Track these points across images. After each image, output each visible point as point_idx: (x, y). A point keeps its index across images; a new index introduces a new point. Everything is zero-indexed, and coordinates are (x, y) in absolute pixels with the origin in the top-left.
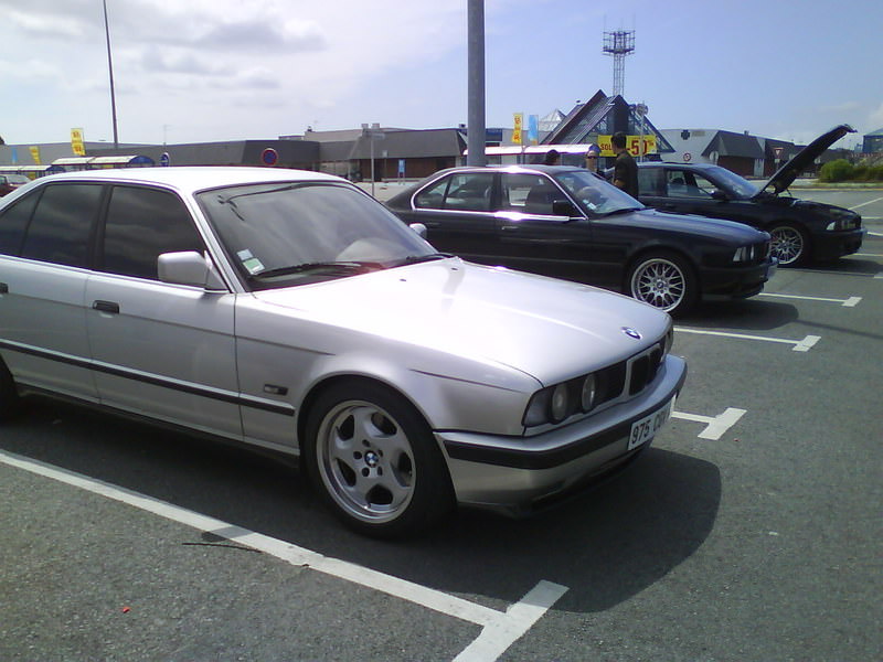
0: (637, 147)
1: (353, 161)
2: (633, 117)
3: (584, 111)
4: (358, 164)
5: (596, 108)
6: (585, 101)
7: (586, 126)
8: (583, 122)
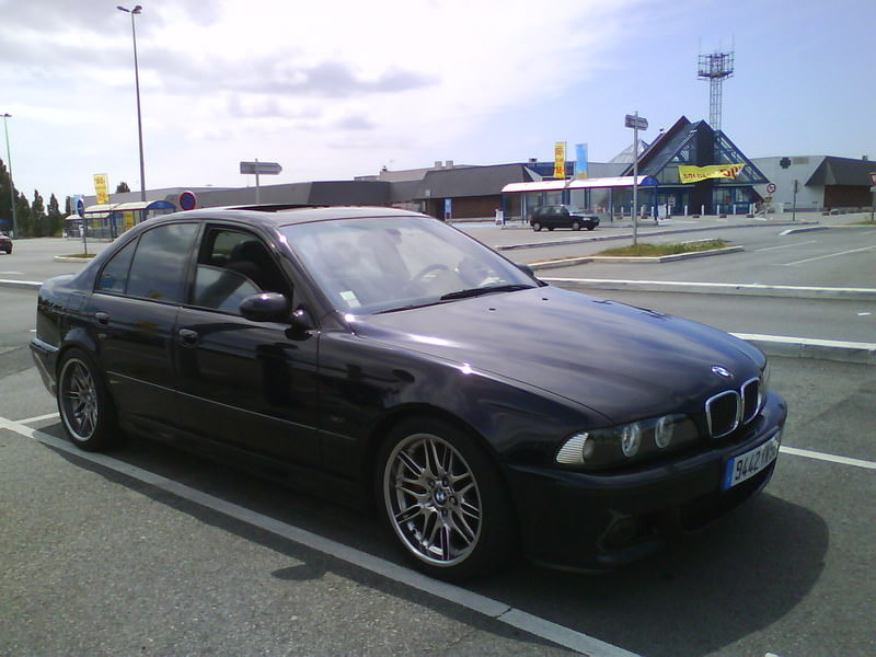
2: (719, 144)
3: (666, 140)
8: (666, 151)
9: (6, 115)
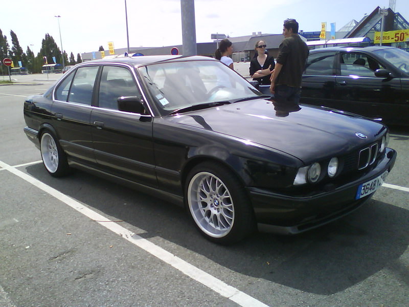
0: (398, 37)
1: (246, 51)
2: (397, 20)
3: (368, 19)
4: (249, 52)
5: (375, 17)
6: (369, 14)
7: (369, 27)
8: (368, 25)
9: (59, 16)
